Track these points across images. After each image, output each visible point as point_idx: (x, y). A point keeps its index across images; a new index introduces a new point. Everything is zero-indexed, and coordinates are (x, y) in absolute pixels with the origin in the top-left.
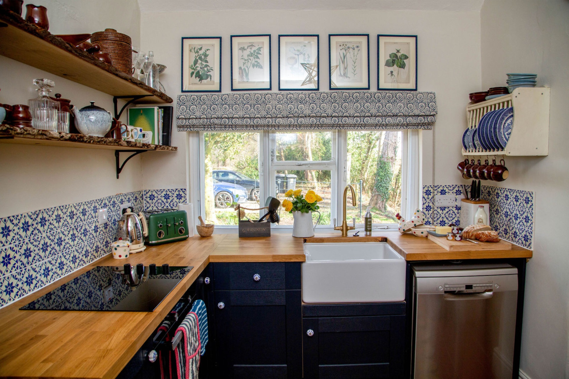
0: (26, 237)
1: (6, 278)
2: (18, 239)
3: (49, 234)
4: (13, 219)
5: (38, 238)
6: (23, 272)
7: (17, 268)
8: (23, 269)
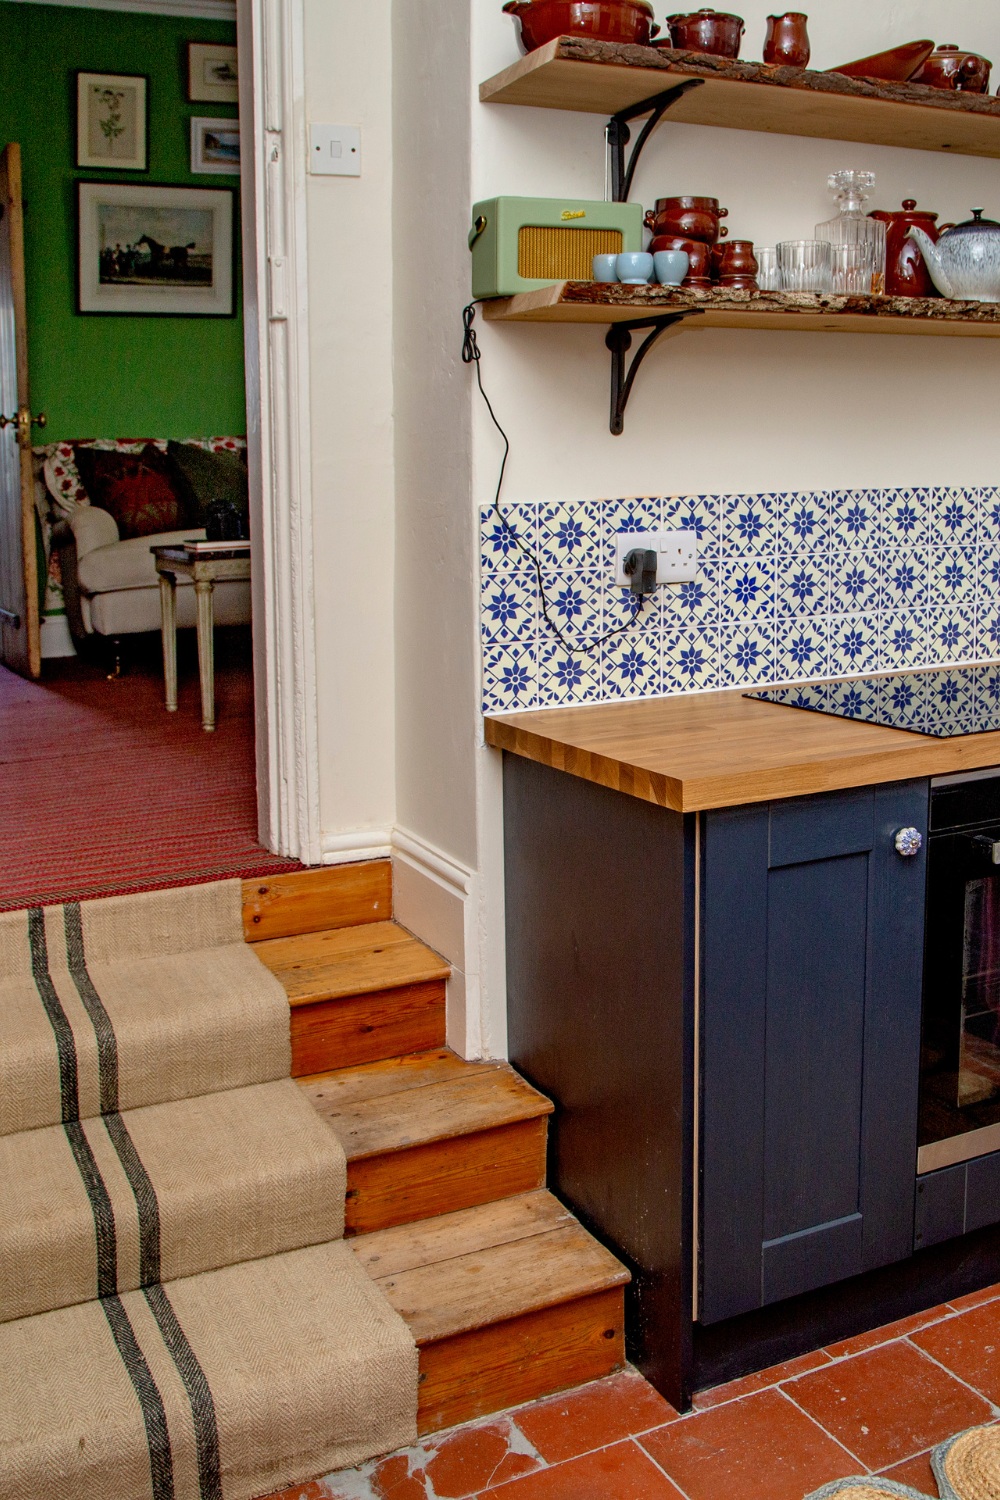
0: (803, 547)
1: (742, 629)
2: (780, 548)
3: (870, 553)
4: (772, 500)
5: (836, 556)
6: (786, 627)
7: (772, 613)
8: (788, 621)
